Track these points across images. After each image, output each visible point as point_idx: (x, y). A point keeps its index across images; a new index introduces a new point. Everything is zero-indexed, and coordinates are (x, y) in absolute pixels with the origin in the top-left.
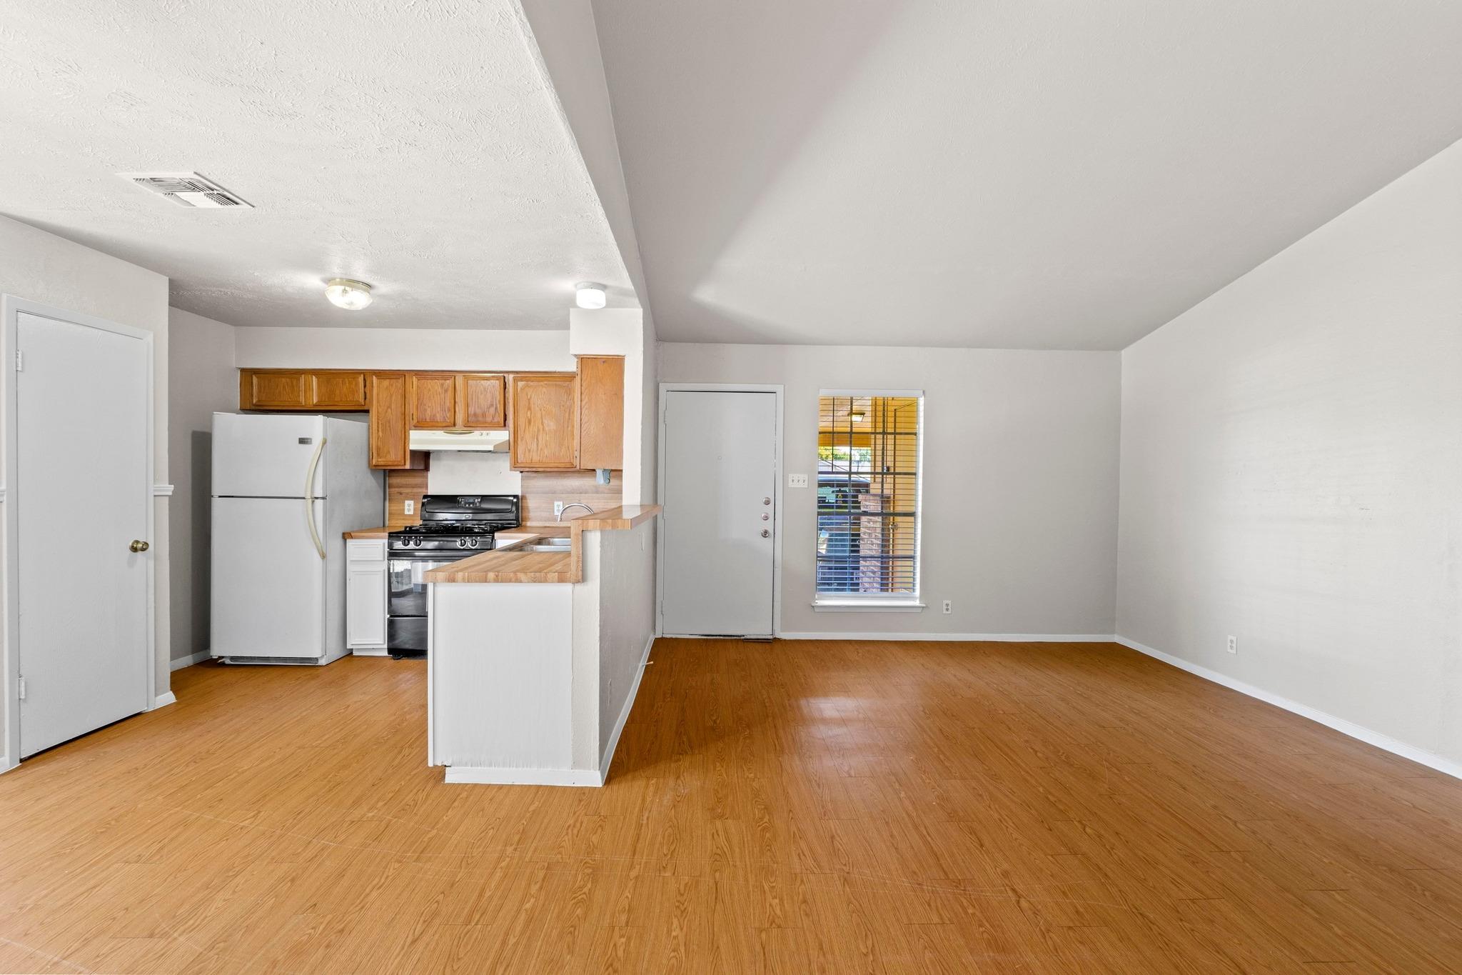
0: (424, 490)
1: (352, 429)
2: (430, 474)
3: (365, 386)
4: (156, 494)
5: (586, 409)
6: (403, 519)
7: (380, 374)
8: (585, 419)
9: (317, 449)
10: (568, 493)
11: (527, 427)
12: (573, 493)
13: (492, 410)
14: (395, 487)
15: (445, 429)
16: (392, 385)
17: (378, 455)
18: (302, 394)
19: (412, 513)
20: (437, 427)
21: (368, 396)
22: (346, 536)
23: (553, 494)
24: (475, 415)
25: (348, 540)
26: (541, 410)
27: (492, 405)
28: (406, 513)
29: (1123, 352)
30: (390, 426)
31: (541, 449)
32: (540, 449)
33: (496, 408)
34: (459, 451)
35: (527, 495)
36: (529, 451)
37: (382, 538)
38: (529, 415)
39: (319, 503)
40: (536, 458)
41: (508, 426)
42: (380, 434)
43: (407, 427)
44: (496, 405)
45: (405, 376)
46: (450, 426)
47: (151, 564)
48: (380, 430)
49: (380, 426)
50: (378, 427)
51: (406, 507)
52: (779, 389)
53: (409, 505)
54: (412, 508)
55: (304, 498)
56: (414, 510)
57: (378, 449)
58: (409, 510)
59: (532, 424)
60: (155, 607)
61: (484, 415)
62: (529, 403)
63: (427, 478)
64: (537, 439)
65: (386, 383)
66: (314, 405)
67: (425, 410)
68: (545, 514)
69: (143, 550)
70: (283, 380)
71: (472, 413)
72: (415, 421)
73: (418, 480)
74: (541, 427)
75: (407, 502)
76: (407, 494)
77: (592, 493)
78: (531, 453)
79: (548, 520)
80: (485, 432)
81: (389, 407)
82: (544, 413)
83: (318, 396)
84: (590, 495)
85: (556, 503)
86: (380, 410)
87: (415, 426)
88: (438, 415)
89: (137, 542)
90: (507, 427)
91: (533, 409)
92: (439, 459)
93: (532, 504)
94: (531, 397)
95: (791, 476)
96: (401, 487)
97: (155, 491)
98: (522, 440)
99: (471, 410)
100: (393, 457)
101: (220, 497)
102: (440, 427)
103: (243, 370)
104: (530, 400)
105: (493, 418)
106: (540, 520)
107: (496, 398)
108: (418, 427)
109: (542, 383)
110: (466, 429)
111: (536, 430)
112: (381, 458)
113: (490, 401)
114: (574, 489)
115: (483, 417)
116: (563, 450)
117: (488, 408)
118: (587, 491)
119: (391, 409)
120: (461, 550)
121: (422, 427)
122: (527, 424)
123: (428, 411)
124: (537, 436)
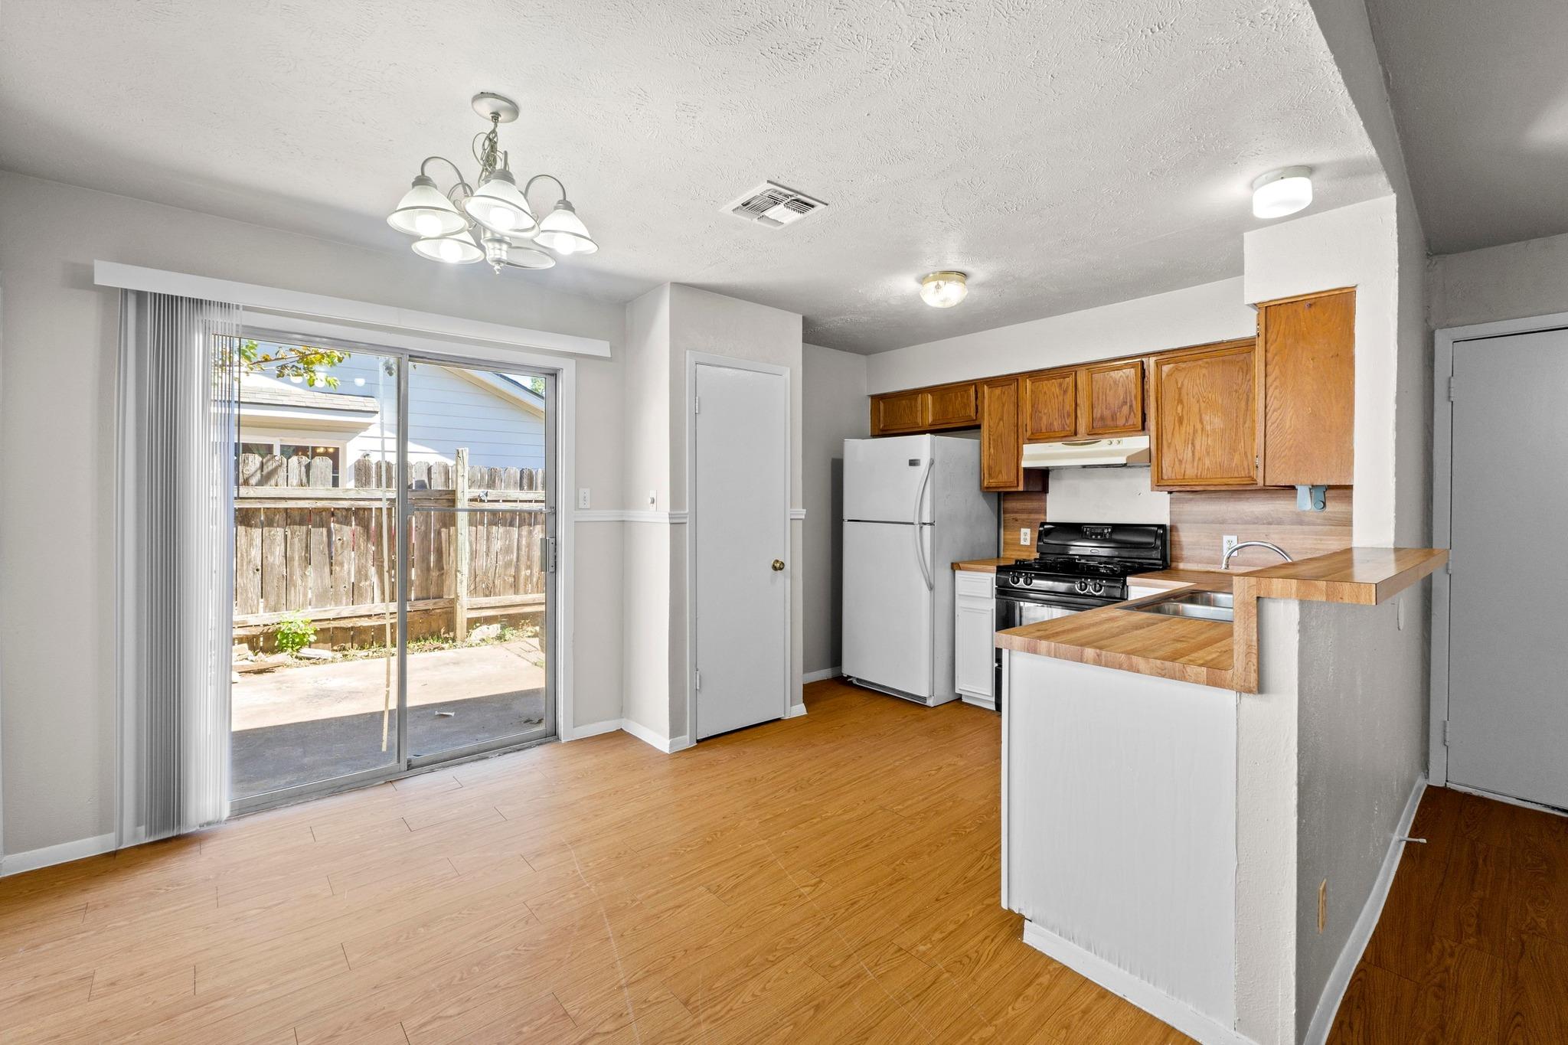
0: (1042, 517)
1: (962, 447)
2: (1049, 497)
3: (976, 398)
4: (793, 517)
5: (1276, 388)
6: (1019, 550)
7: (992, 382)
8: (1273, 404)
9: (925, 472)
10: (1247, 523)
11: (1177, 428)
12: (1254, 523)
13: (1126, 409)
14: (1009, 513)
15: (1064, 439)
16: (1004, 393)
17: (990, 474)
18: (919, 414)
19: (1028, 543)
20: (1055, 438)
21: (979, 408)
22: (955, 567)
23: (1222, 524)
24: (1102, 418)
25: (956, 571)
26: (1198, 402)
27: (1125, 403)
28: (1022, 543)
30: (1001, 442)
31: (1199, 459)
32: (1197, 459)
33: (1131, 406)
34: (1084, 467)
35: (1179, 525)
36: (1180, 461)
37: (989, 571)
38: (1180, 411)
39: (927, 529)
40: (1191, 472)
41: (1149, 430)
42: (992, 450)
43: (1020, 441)
44: (1131, 401)
45: (1018, 380)
46: (1069, 435)
47: (788, 582)
48: (992, 446)
49: (992, 443)
50: (990, 444)
51: (1022, 537)
53: (1025, 534)
54: (1028, 537)
55: (912, 524)
56: (1031, 540)
57: (990, 468)
58: (1025, 540)
59: (1185, 421)
60: (791, 623)
61: (1114, 417)
62: (1180, 394)
63: (1045, 501)
64: (1193, 444)
65: (998, 391)
66: (930, 425)
67: (1041, 419)
68: (1206, 554)
69: (781, 569)
70: (904, 402)
71: (1099, 415)
72: (1029, 433)
73: (1034, 505)
74: (1199, 426)
75: (1023, 530)
76: (1023, 520)
77: (1292, 524)
78: (1183, 466)
79: (1211, 562)
80: (1115, 440)
81: (1001, 419)
82: (1203, 405)
83: (934, 415)
84: (1288, 527)
85: (1226, 538)
86: (991, 424)
87: (1029, 439)
88: (1055, 423)
89: (777, 561)
90: (1146, 431)
91: (1185, 401)
92: (1059, 479)
93: (1188, 537)
94: (1182, 384)
96: (1016, 512)
97: (791, 514)
98: (1169, 447)
99: (1097, 413)
100: (1005, 478)
101: (849, 521)
102: (1059, 437)
103: (873, 397)
104: (1180, 389)
105: (1127, 420)
106: (1200, 563)
107: (1130, 393)
108: (1032, 440)
109: (1200, 362)
110: (1091, 437)
111: (1191, 431)
112: (992, 478)
113: (1122, 397)
114: (1257, 517)
115: (1113, 420)
116: (1237, 458)
117: (1120, 407)
118: (1280, 522)
119: (1003, 421)
120: (1080, 595)
121: (1037, 439)
122: (1177, 424)
123: (1044, 419)
124: (1193, 440)
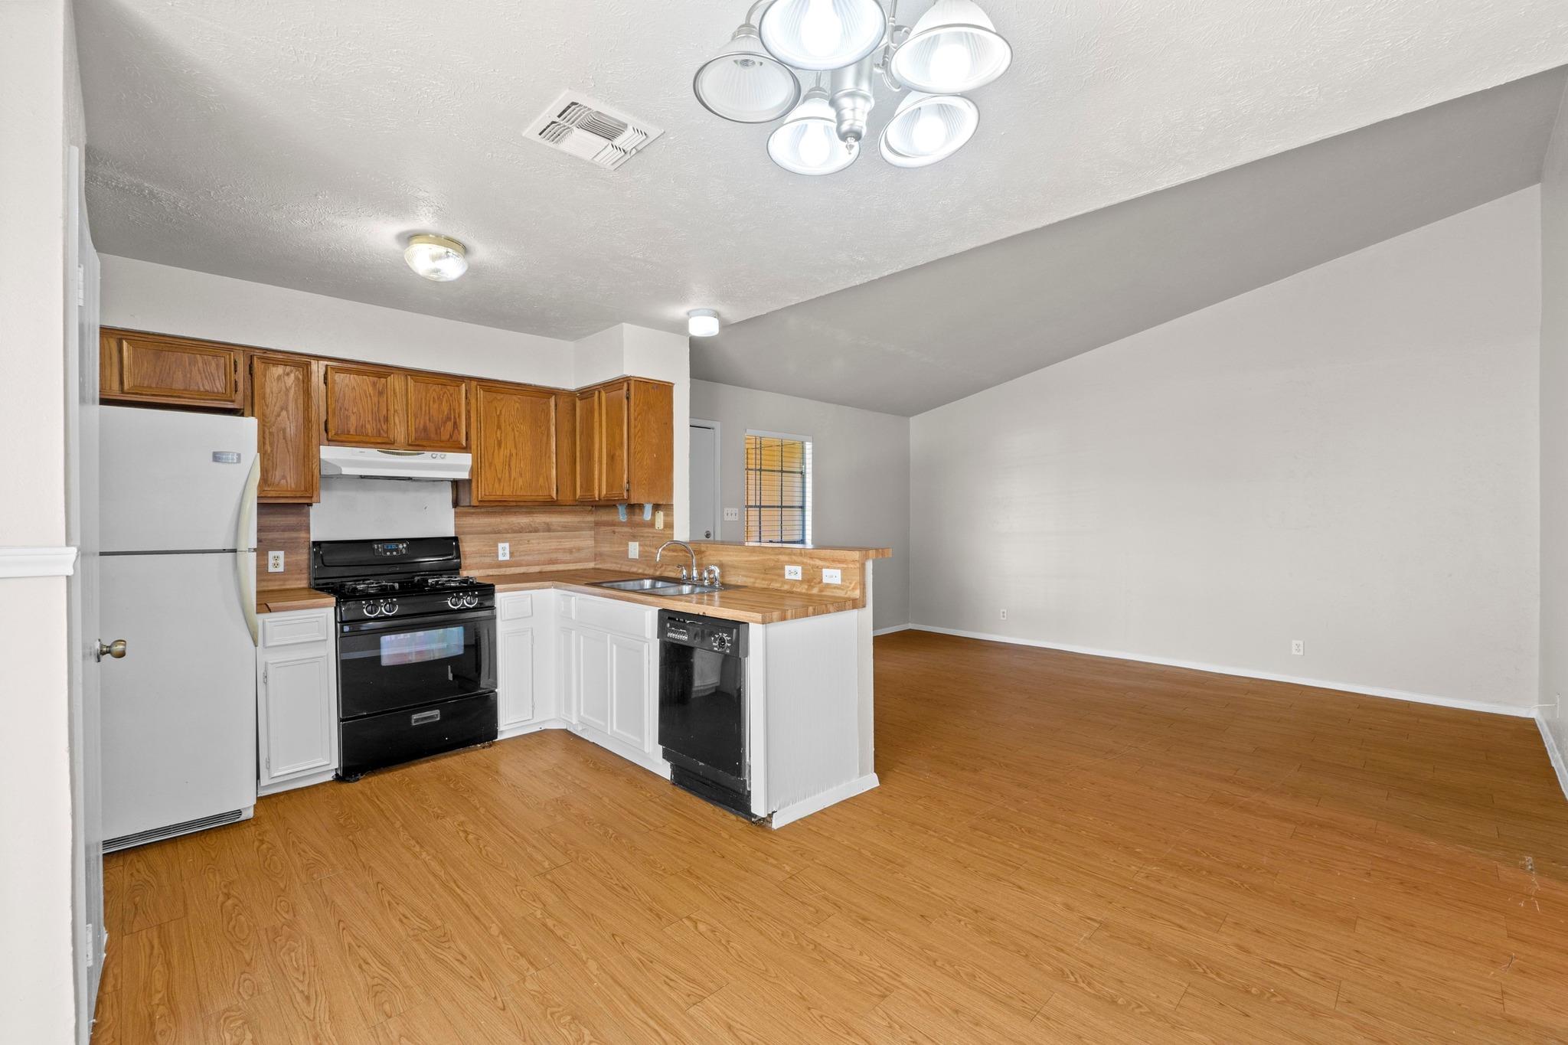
0: (303, 535)
2: (314, 512)
3: (235, 371)
6: (267, 580)
7: (266, 355)
10: (515, 532)
11: (496, 451)
12: (520, 533)
13: (450, 425)
15: (378, 446)
16: (289, 375)
17: (265, 480)
19: (281, 569)
20: (367, 443)
21: (241, 386)
23: (498, 533)
24: (425, 430)
26: (513, 430)
27: (448, 419)
29: (911, 418)
30: (285, 438)
31: (515, 480)
32: (512, 478)
33: (455, 423)
35: (463, 536)
36: (500, 480)
38: (499, 435)
40: (507, 492)
41: (473, 449)
42: (268, 447)
43: (314, 441)
44: (455, 417)
45: (310, 363)
46: (386, 444)
50: (264, 438)
51: (268, 562)
52: (717, 425)
53: (275, 559)
54: (281, 561)
55: (233, 551)
56: (286, 564)
57: (265, 471)
58: (276, 565)
59: (503, 446)
61: (438, 431)
62: (499, 421)
63: (309, 517)
64: (509, 465)
65: (279, 370)
67: (347, 418)
68: (488, 560)
71: (421, 426)
73: (291, 520)
74: (514, 451)
76: (272, 540)
77: (543, 532)
78: (502, 484)
79: (491, 566)
80: (437, 455)
81: (287, 408)
83: (134, 378)
84: (542, 534)
85: (501, 545)
86: (270, 412)
88: (368, 426)
90: (470, 450)
91: (503, 428)
92: (328, 488)
93: (469, 547)
94: (500, 413)
95: (726, 510)
98: (490, 466)
99: (420, 423)
100: (292, 485)
102: (373, 443)
104: (499, 416)
105: (451, 437)
106: (481, 569)
107: (454, 410)
108: (331, 441)
109: (514, 397)
110: (411, 448)
111: (508, 455)
112: (269, 486)
113: (446, 413)
114: (522, 528)
115: (436, 433)
116: (541, 480)
117: (445, 423)
118: (536, 531)
119: (287, 411)
120: (454, 610)
121: (342, 442)
122: (496, 448)
123: (353, 419)
124: (509, 462)
